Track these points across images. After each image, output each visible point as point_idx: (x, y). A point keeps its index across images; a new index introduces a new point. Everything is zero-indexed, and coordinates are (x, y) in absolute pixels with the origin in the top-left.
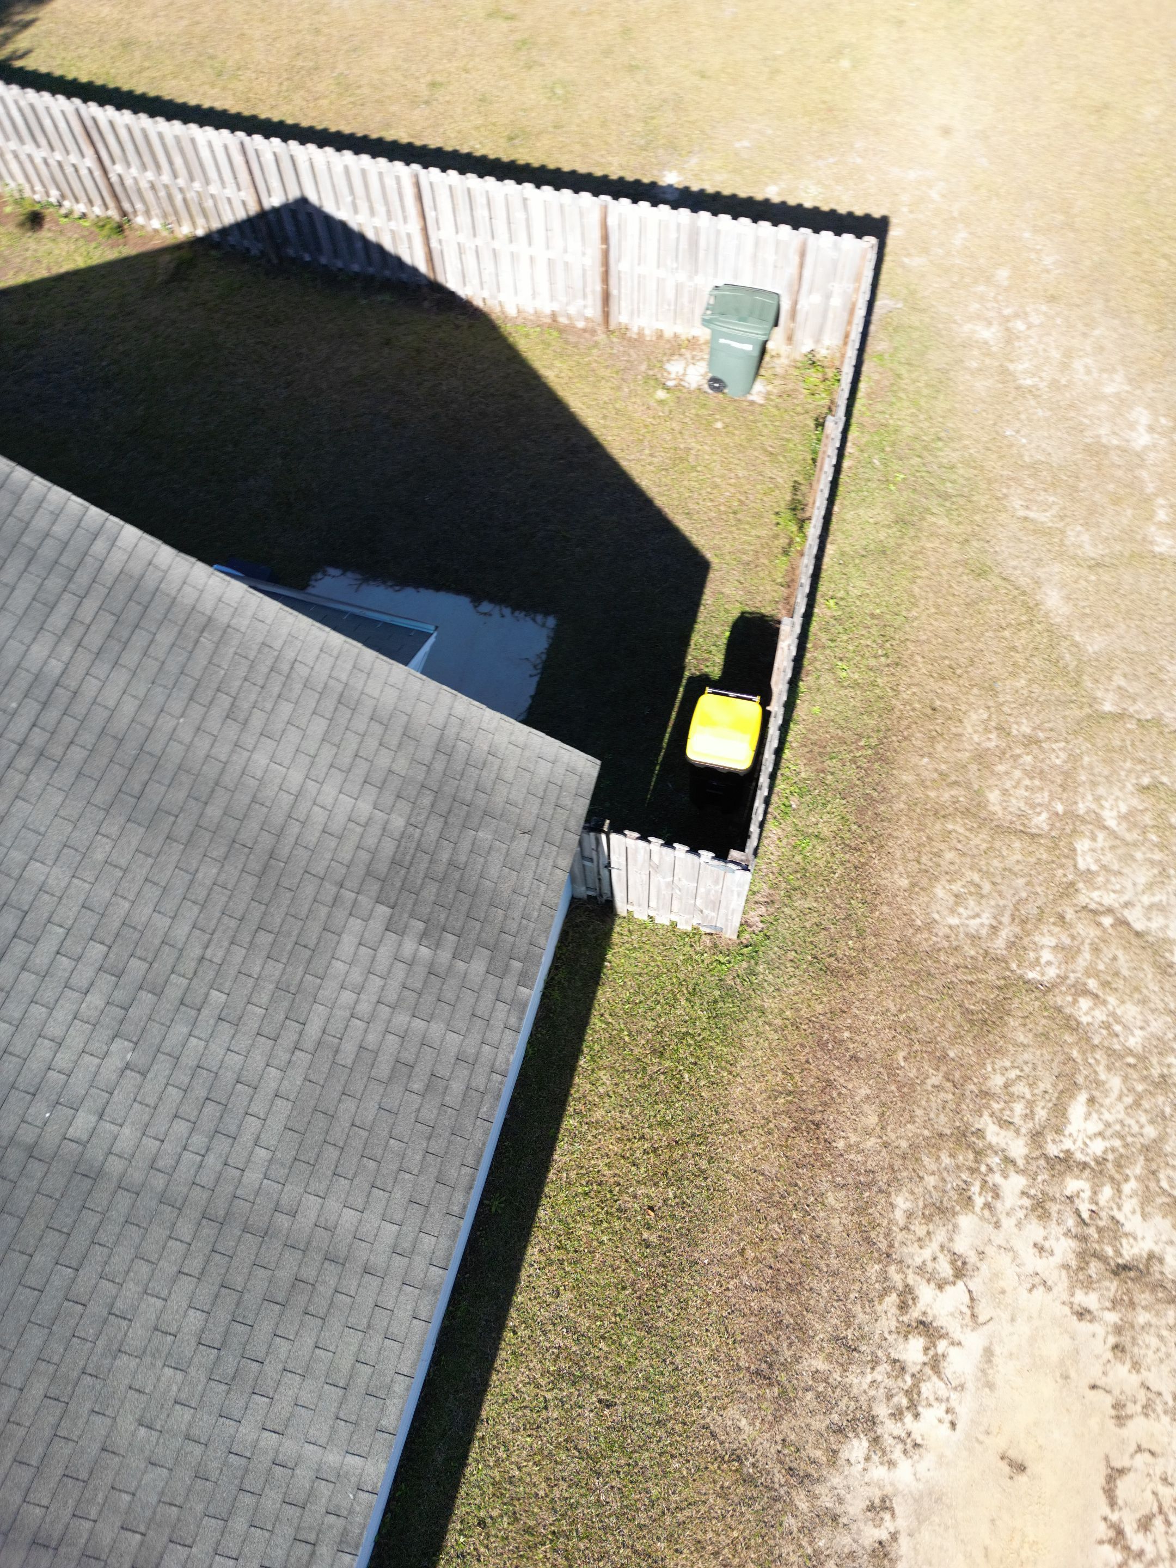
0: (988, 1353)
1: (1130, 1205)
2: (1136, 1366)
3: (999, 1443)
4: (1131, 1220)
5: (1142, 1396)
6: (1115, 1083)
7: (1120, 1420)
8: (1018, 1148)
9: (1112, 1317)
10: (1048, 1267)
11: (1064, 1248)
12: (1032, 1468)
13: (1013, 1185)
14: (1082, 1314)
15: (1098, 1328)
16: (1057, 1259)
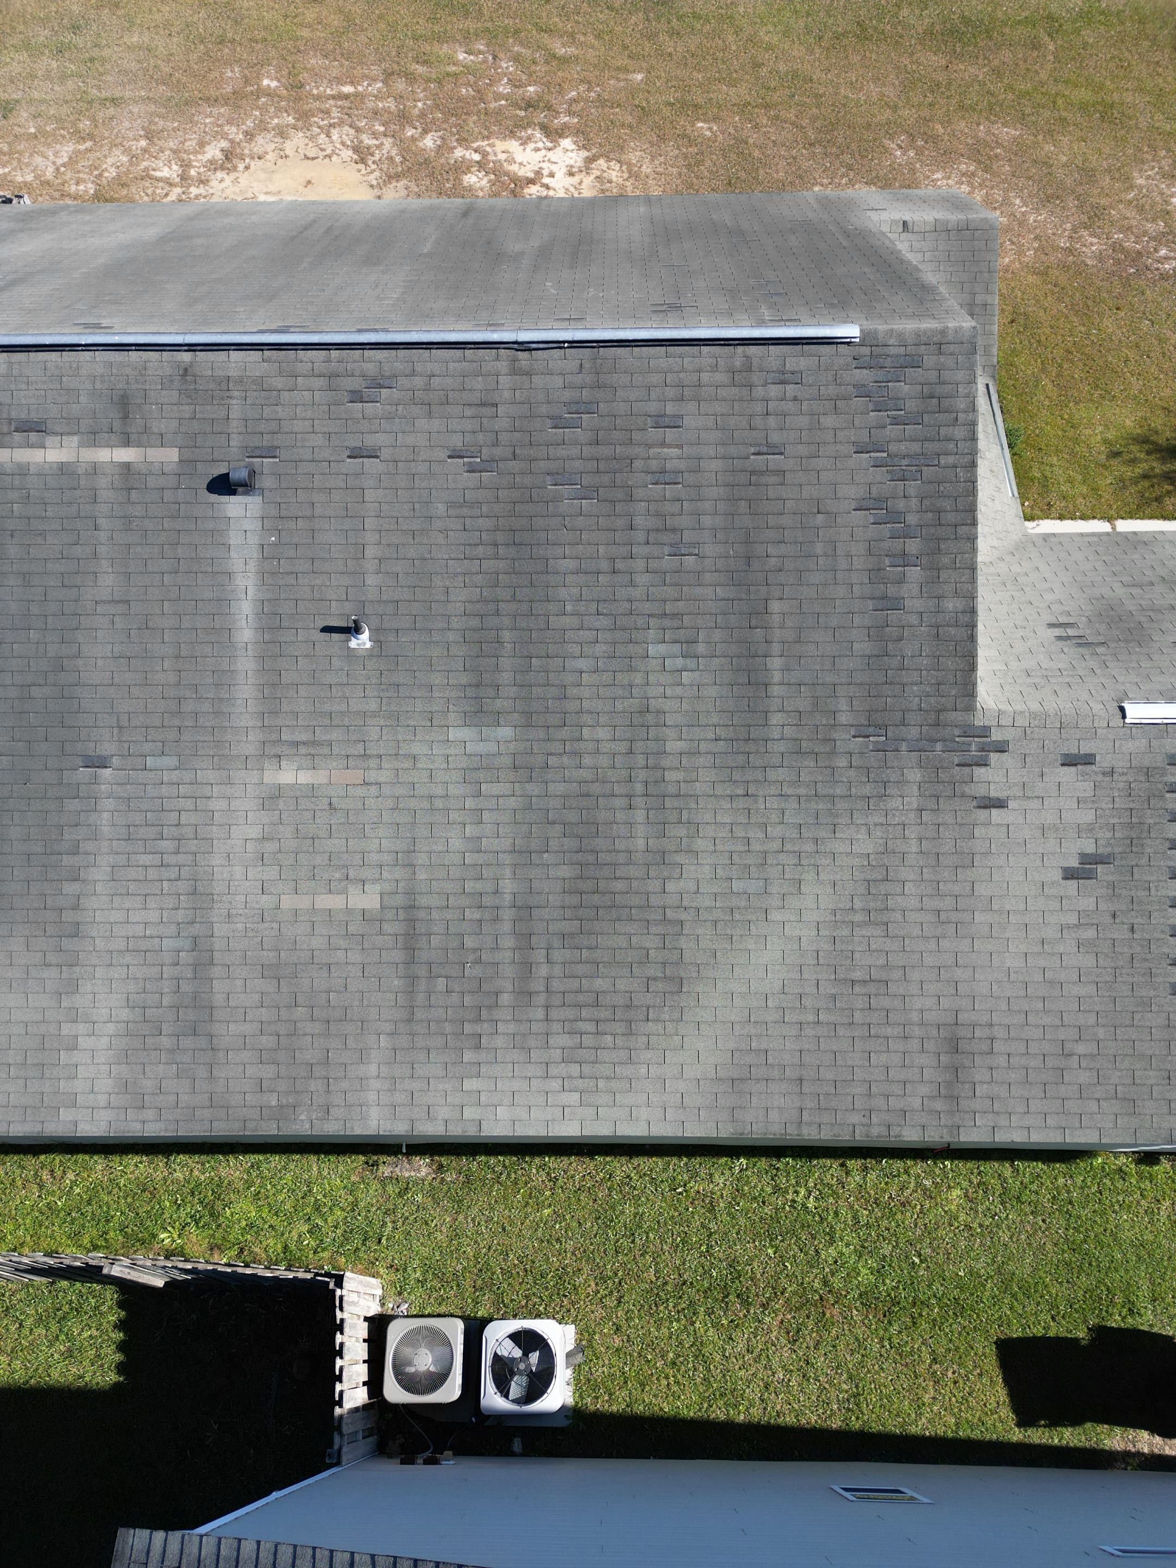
0: (266, 193)
1: (200, 157)
2: (266, 153)
3: (301, 189)
4: (208, 156)
5: (277, 152)
6: (145, 164)
7: (287, 157)
8: (178, 190)
9: (247, 160)
10: (228, 179)
11: (220, 174)
12: (308, 178)
13: (194, 191)
14: (247, 168)
15: (252, 164)
16: (226, 176)
